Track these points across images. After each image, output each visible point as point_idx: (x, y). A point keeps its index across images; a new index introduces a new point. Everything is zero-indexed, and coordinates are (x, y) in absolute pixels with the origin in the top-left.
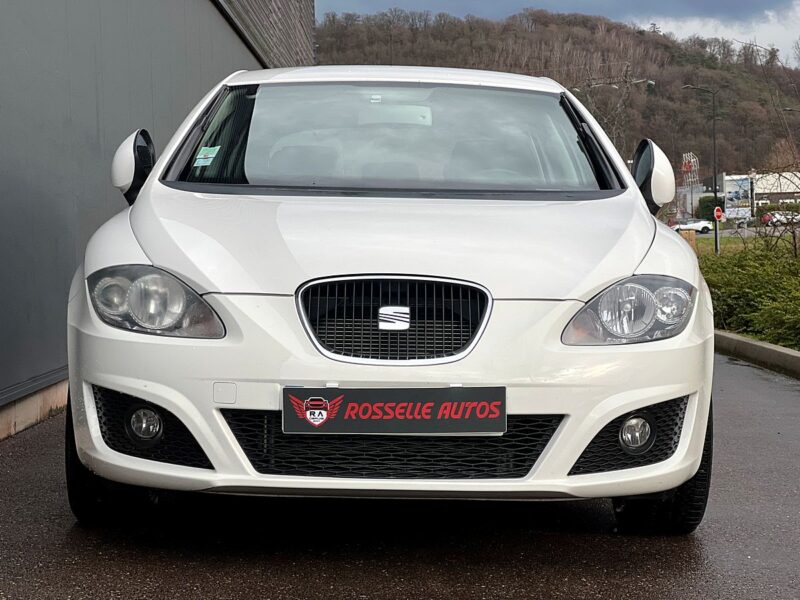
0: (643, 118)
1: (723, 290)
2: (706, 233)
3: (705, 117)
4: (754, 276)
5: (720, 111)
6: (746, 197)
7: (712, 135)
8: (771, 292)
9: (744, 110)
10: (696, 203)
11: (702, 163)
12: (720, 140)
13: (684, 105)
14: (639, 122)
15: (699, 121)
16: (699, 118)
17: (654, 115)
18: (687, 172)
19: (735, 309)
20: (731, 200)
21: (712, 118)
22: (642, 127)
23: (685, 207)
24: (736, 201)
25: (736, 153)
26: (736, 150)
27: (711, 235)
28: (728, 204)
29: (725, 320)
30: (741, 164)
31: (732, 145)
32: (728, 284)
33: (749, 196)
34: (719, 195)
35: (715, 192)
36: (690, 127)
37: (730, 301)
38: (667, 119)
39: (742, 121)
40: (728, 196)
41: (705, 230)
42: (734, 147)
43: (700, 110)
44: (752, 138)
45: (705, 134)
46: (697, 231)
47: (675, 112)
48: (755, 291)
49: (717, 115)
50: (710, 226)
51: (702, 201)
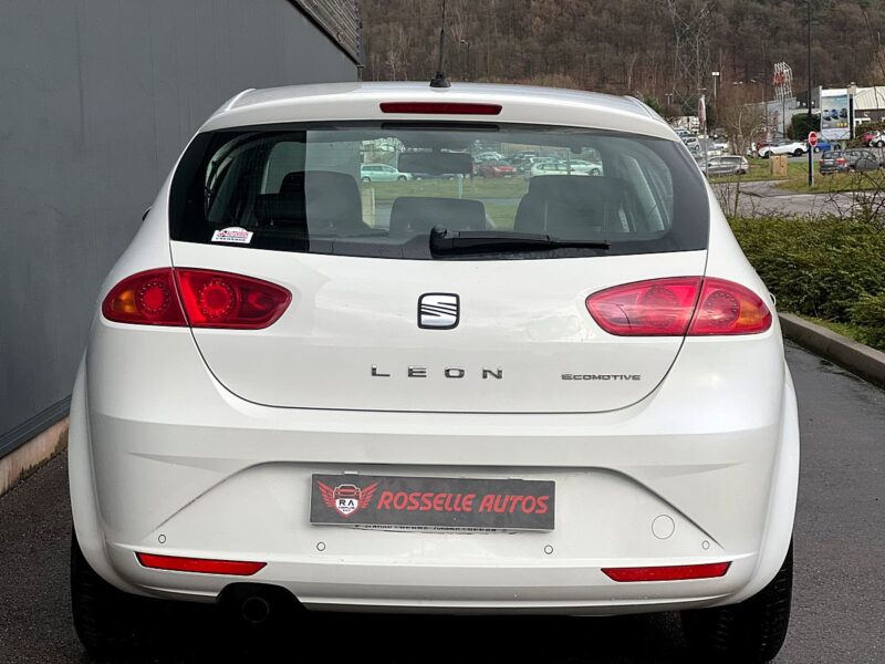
0: (730, 23)
1: (815, 272)
2: (800, 155)
3: (800, 22)
4: (851, 254)
5: (816, 14)
6: (844, 116)
7: (807, 41)
8: (870, 274)
9: (843, 13)
10: (788, 121)
11: (795, 74)
12: (816, 48)
13: (776, 8)
14: (726, 28)
15: (794, 26)
16: (794, 23)
17: (742, 20)
18: (779, 85)
19: (829, 294)
20: (828, 119)
21: (807, 22)
22: (729, 33)
23: (776, 125)
24: (833, 120)
25: (834, 62)
26: (834, 58)
27: (805, 158)
28: (824, 124)
29: (817, 305)
30: (839, 75)
31: (830, 53)
32: (821, 264)
33: (848, 114)
34: (814, 112)
35: (810, 107)
36: (781, 33)
37: (822, 284)
38: (757, 24)
39: (842, 26)
40: (824, 114)
41: (798, 153)
42: (832, 55)
43: (794, 13)
44: (852, 44)
45: (799, 40)
46: (789, 154)
47: (766, 16)
48: (851, 272)
49: (814, 19)
50: (805, 148)
51: (795, 119)
